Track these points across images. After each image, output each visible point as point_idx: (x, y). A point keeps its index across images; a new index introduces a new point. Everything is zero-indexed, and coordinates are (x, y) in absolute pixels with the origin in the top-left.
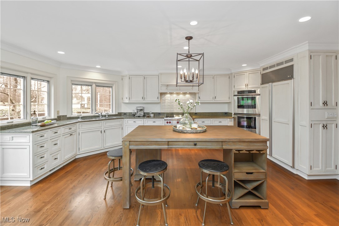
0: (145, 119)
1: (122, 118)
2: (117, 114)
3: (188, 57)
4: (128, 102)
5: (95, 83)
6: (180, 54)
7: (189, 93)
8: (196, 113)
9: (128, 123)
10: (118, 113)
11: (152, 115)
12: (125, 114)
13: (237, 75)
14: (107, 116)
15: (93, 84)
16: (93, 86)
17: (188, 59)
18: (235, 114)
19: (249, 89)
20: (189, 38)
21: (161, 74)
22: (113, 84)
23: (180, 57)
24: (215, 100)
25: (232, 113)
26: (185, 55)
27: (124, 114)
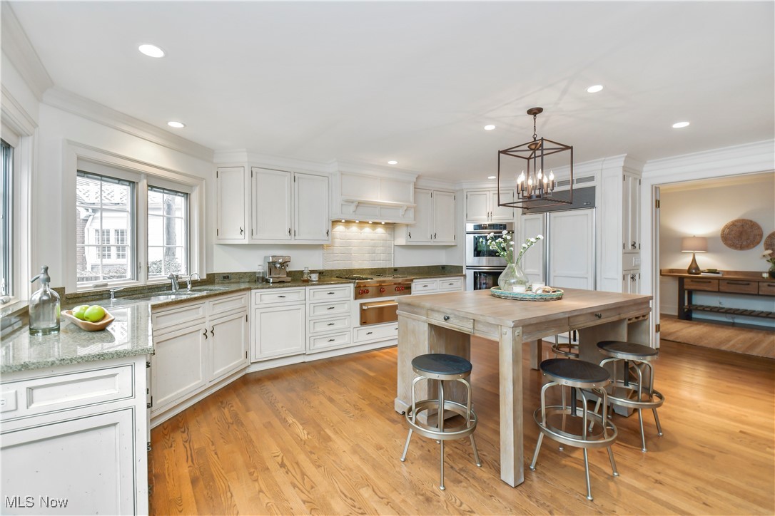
0: (308, 288)
1: (244, 290)
2: (205, 277)
4: (246, 242)
5: (148, 176)
7: (386, 224)
8: (396, 270)
9: (261, 301)
10: (208, 275)
11: (315, 277)
12: (228, 277)
13: (471, 195)
14: (189, 286)
15: (140, 180)
16: (140, 185)
18: (469, 267)
19: (493, 222)
20: (535, 112)
21: (342, 174)
22: (191, 186)
24: (435, 240)
25: (462, 267)
27: (224, 277)
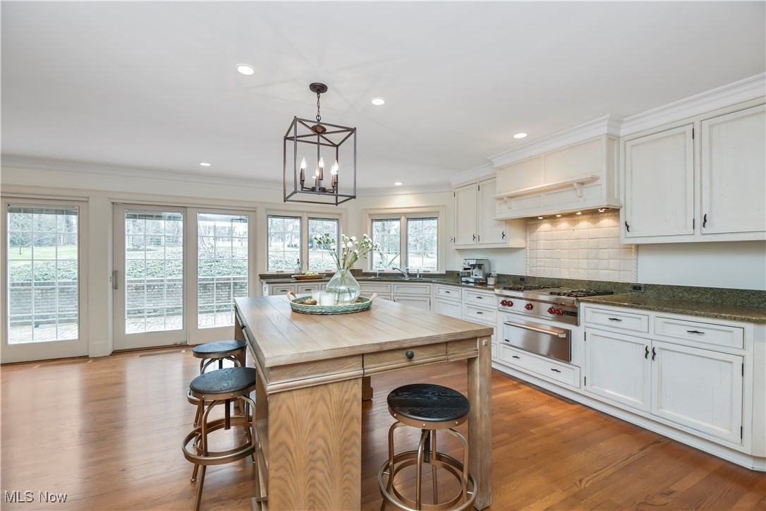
0: (464, 288)
1: (429, 282)
2: (445, 273)
3: (316, 131)
6: (301, 121)
10: (446, 271)
14: (418, 277)
17: (315, 139)
20: (319, 88)
21: (499, 170)
22: (438, 212)
23: (301, 130)
24: (705, 230)
26: (311, 125)
